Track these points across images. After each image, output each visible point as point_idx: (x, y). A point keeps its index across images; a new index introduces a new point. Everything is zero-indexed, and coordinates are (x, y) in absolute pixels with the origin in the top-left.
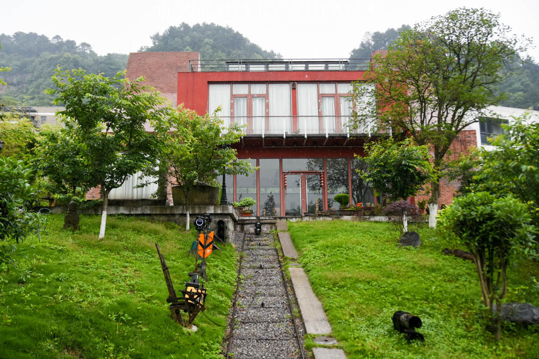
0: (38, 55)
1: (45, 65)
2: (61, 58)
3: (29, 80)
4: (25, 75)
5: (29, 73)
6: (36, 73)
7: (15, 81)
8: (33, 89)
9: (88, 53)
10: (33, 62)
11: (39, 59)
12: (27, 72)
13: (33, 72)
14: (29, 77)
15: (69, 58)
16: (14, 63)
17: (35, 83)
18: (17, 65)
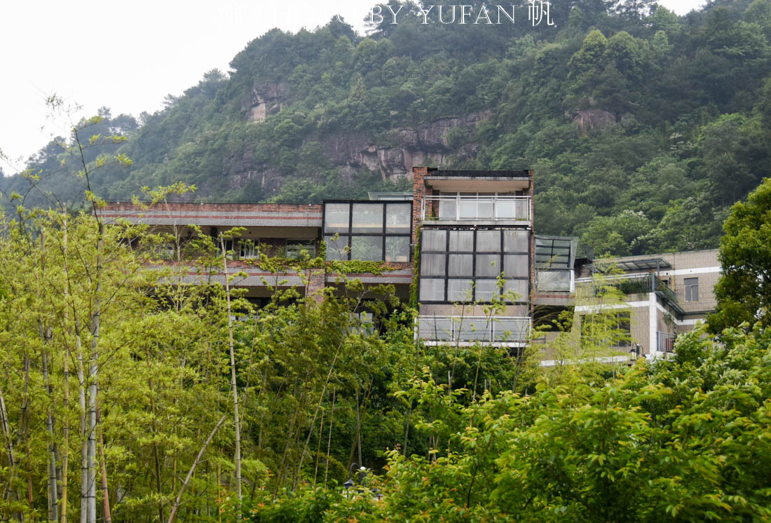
0: (502, 50)
1: (531, 80)
2: (577, 50)
3: (488, 131)
4: (473, 116)
5: (483, 108)
6: (506, 106)
7: (444, 136)
8: (504, 157)
9: (647, 15)
10: (491, 72)
11: (509, 62)
12: (477, 108)
13: (493, 104)
14: (482, 122)
15: (601, 46)
16: (438, 83)
17: (509, 139)
18: (448, 90)
